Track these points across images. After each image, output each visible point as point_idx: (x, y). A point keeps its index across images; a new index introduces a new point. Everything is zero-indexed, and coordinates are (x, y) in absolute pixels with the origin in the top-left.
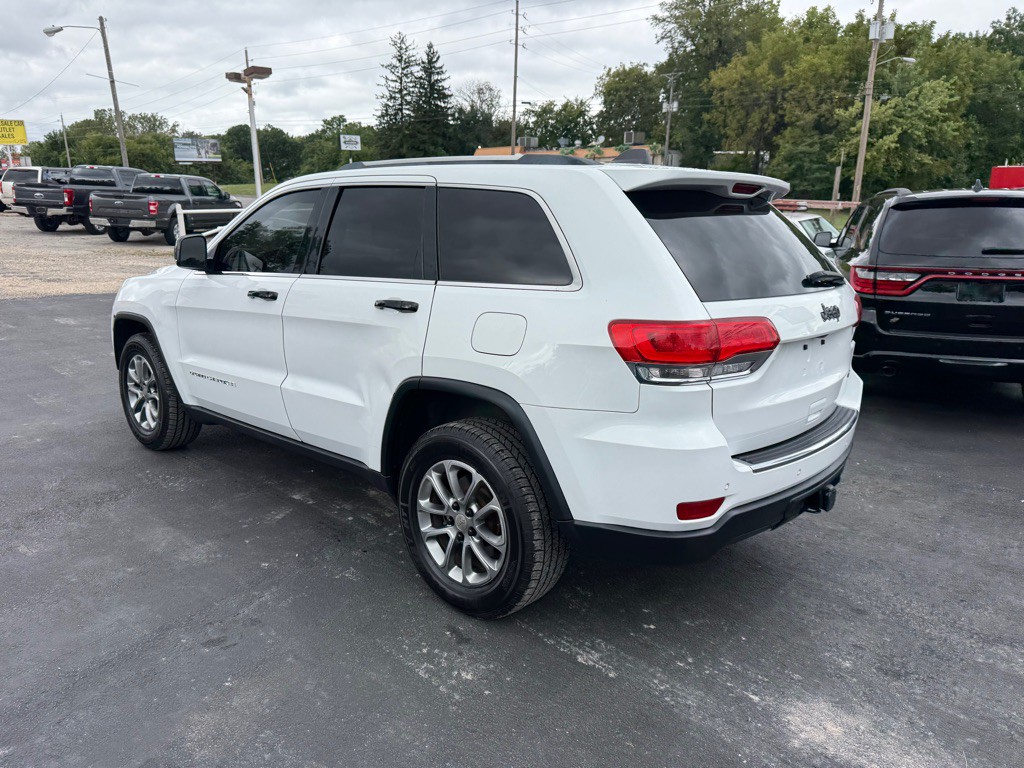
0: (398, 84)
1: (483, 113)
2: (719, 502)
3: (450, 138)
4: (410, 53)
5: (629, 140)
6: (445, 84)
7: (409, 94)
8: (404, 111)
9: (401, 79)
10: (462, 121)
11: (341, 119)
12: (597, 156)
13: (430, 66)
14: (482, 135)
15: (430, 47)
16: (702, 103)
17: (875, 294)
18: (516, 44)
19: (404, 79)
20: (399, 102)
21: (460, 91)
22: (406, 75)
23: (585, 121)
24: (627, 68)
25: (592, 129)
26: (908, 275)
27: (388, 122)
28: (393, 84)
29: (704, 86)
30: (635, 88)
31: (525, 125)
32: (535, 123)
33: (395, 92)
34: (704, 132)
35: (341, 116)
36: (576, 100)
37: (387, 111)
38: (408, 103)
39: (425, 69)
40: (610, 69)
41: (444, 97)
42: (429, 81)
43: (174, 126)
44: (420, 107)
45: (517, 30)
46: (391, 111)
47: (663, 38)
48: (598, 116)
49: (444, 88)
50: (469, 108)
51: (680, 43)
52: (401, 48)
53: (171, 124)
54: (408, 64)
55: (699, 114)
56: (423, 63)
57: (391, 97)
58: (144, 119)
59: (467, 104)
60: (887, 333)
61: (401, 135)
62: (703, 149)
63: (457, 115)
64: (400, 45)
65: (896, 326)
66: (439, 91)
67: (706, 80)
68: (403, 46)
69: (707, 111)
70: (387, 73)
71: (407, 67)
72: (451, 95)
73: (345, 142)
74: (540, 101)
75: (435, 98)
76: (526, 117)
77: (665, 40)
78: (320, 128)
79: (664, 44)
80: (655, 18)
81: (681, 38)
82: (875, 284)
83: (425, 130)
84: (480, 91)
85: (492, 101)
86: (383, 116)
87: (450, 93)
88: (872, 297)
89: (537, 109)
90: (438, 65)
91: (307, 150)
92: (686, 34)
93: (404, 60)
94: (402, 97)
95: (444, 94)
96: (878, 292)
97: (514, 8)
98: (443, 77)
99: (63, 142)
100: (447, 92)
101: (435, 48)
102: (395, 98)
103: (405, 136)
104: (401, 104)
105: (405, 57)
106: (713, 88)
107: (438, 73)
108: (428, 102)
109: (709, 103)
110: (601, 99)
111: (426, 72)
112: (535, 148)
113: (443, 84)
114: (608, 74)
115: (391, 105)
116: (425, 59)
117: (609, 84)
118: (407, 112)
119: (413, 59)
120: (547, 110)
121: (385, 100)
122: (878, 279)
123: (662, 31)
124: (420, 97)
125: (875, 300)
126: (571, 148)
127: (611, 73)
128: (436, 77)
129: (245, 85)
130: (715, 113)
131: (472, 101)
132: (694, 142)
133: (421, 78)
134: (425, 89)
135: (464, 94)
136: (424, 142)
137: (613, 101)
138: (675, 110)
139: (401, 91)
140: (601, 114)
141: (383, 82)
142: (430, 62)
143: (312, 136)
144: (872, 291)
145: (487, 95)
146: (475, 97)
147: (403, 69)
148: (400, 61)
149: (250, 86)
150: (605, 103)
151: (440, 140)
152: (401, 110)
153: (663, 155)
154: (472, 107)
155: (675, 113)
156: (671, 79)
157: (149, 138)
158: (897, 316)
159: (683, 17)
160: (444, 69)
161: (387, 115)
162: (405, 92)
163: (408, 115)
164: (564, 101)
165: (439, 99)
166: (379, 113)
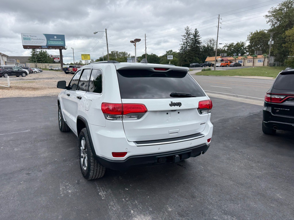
0: (186, 41)
1: (211, 47)
2: (125, 153)
3: (200, 55)
4: (190, 32)
5: (256, 53)
6: (200, 40)
7: (189, 43)
8: (187, 48)
9: (187, 39)
10: (204, 50)
11: (171, 51)
12: (245, 58)
13: (196, 35)
14: (210, 53)
15: (196, 29)
16: (283, 41)
17: (271, 102)
18: (218, 27)
19: (188, 39)
20: (186, 45)
21: (204, 41)
22: (188, 38)
23: (244, 48)
24: (259, 32)
25: (246, 50)
26: (282, 96)
27: (182, 51)
28: (184, 41)
29: (283, 36)
30: (261, 38)
31: (224, 50)
32: (227, 49)
33: (185, 43)
34: (283, 50)
35: (171, 50)
36: (241, 42)
37: (182, 48)
38: (188, 46)
39: (194, 36)
40: (252, 33)
41: (199, 43)
42: (195, 39)
43: (129, 54)
44: (192, 47)
45: (219, 23)
46: (183, 48)
47: (269, 22)
48: (248, 46)
49: (199, 41)
50: (207, 46)
51: (275, 22)
52: (187, 31)
53: (128, 54)
54: (189, 35)
55: (281, 44)
56: (194, 34)
57: (184, 44)
58: (122, 53)
59: (206, 45)
60: (274, 115)
61: (186, 55)
62: (282, 56)
63: (203, 48)
64: (187, 30)
65: (278, 113)
66: (198, 42)
67: (284, 34)
68: (188, 30)
69: (285, 43)
70: (183, 38)
71: (189, 36)
72: (201, 43)
73: (169, 57)
74: (229, 43)
75: (196, 44)
76: (224, 48)
77: (270, 22)
78: (165, 54)
79: (269, 23)
80: (267, 16)
81: (276, 21)
82: (271, 98)
83: (193, 53)
84: (210, 41)
85: (214, 43)
86: (181, 50)
87: (201, 42)
88: (270, 103)
89: (228, 45)
90: (198, 34)
91: (161, 60)
92: (278, 20)
93: (188, 34)
94: (187, 44)
95: (199, 42)
96: (272, 101)
97: (218, 17)
98: (199, 38)
99: (103, 59)
100: (200, 42)
101: (197, 30)
102: (185, 44)
103: (187, 55)
104: (186, 46)
105: (188, 33)
106: (286, 36)
107: (198, 37)
108: (194, 45)
109: (285, 40)
110: (249, 41)
111: (194, 37)
112: (225, 57)
113: (199, 39)
114: (251, 34)
115: (184, 46)
116: (194, 33)
117: (252, 37)
118: (188, 48)
119: (191, 33)
120: (231, 45)
121: (182, 45)
122: (272, 97)
123: (269, 19)
124: (192, 44)
125: (271, 104)
126: (237, 56)
127: (253, 34)
128: (197, 38)
129: (134, 44)
130: (287, 44)
131: (208, 44)
132: (280, 53)
133: (193, 38)
134: (194, 41)
135: (206, 42)
136: (192, 56)
137: (253, 42)
138: (273, 43)
139: (187, 42)
140: (249, 46)
141: (182, 40)
142: (196, 34)
143: (163, 56)
144: (270, 101)
145: (212, 42)
146: (209, 43)
147: (188, 36)
148: (187, 34)
149: (135, 44)
150: (250, 42)
151: (197, 55)
152: (186, 47)
153: (268, 58)
154: (208, 45)
155: (273, 44)
156: (272, 34)
157: (123, 58)
158: (278, 110)
159: (276, 14)
160: (200, 36)
161: (182, 49)
162: (188, 43)
163: (188, 49)
164: (237, 43)
165: (198, 44)
166: (180, 49)
